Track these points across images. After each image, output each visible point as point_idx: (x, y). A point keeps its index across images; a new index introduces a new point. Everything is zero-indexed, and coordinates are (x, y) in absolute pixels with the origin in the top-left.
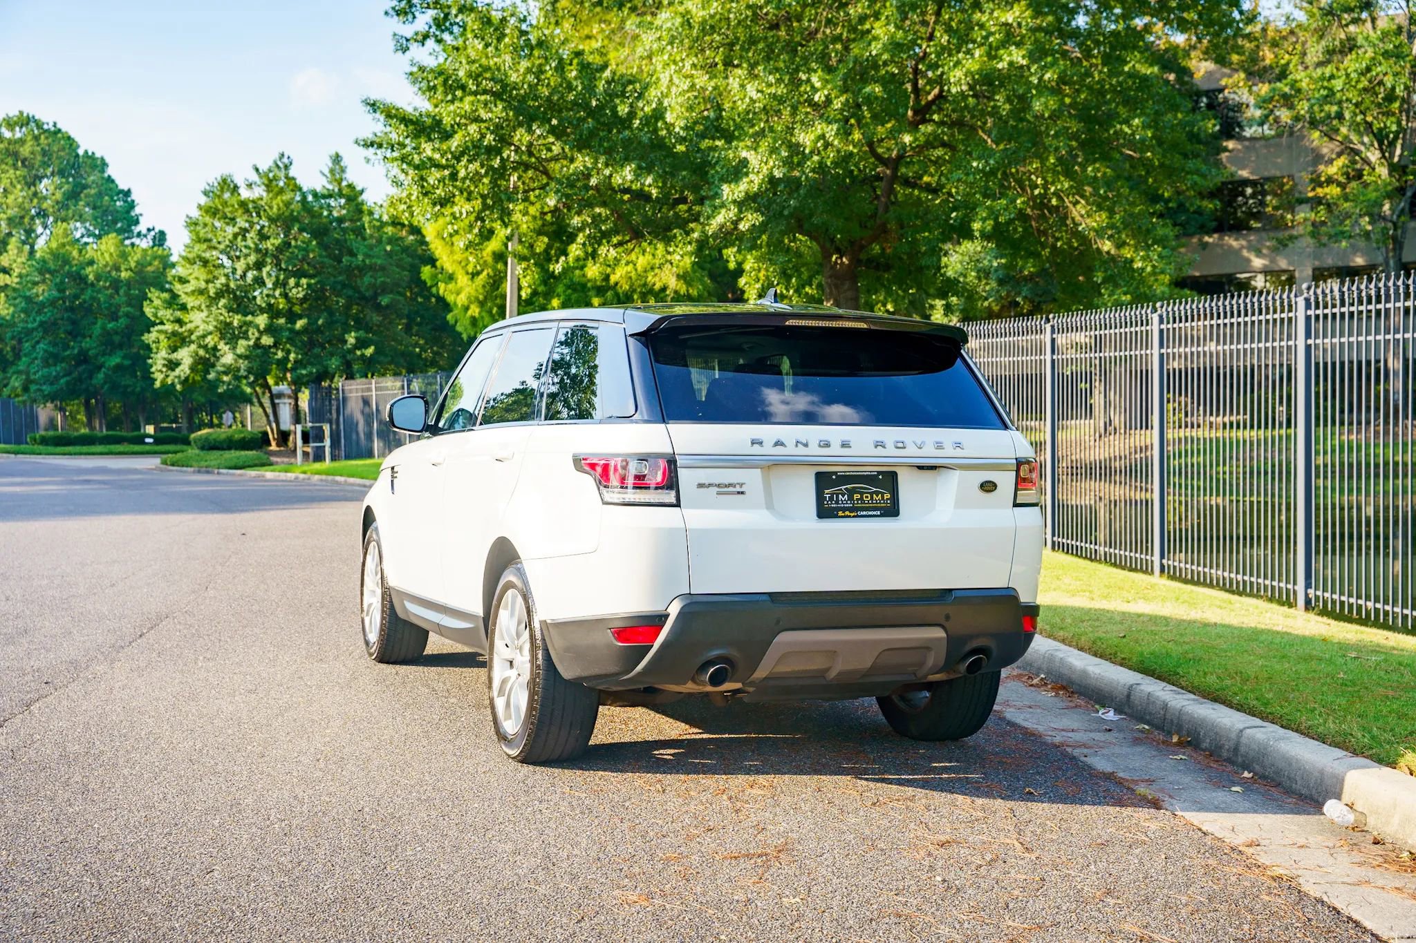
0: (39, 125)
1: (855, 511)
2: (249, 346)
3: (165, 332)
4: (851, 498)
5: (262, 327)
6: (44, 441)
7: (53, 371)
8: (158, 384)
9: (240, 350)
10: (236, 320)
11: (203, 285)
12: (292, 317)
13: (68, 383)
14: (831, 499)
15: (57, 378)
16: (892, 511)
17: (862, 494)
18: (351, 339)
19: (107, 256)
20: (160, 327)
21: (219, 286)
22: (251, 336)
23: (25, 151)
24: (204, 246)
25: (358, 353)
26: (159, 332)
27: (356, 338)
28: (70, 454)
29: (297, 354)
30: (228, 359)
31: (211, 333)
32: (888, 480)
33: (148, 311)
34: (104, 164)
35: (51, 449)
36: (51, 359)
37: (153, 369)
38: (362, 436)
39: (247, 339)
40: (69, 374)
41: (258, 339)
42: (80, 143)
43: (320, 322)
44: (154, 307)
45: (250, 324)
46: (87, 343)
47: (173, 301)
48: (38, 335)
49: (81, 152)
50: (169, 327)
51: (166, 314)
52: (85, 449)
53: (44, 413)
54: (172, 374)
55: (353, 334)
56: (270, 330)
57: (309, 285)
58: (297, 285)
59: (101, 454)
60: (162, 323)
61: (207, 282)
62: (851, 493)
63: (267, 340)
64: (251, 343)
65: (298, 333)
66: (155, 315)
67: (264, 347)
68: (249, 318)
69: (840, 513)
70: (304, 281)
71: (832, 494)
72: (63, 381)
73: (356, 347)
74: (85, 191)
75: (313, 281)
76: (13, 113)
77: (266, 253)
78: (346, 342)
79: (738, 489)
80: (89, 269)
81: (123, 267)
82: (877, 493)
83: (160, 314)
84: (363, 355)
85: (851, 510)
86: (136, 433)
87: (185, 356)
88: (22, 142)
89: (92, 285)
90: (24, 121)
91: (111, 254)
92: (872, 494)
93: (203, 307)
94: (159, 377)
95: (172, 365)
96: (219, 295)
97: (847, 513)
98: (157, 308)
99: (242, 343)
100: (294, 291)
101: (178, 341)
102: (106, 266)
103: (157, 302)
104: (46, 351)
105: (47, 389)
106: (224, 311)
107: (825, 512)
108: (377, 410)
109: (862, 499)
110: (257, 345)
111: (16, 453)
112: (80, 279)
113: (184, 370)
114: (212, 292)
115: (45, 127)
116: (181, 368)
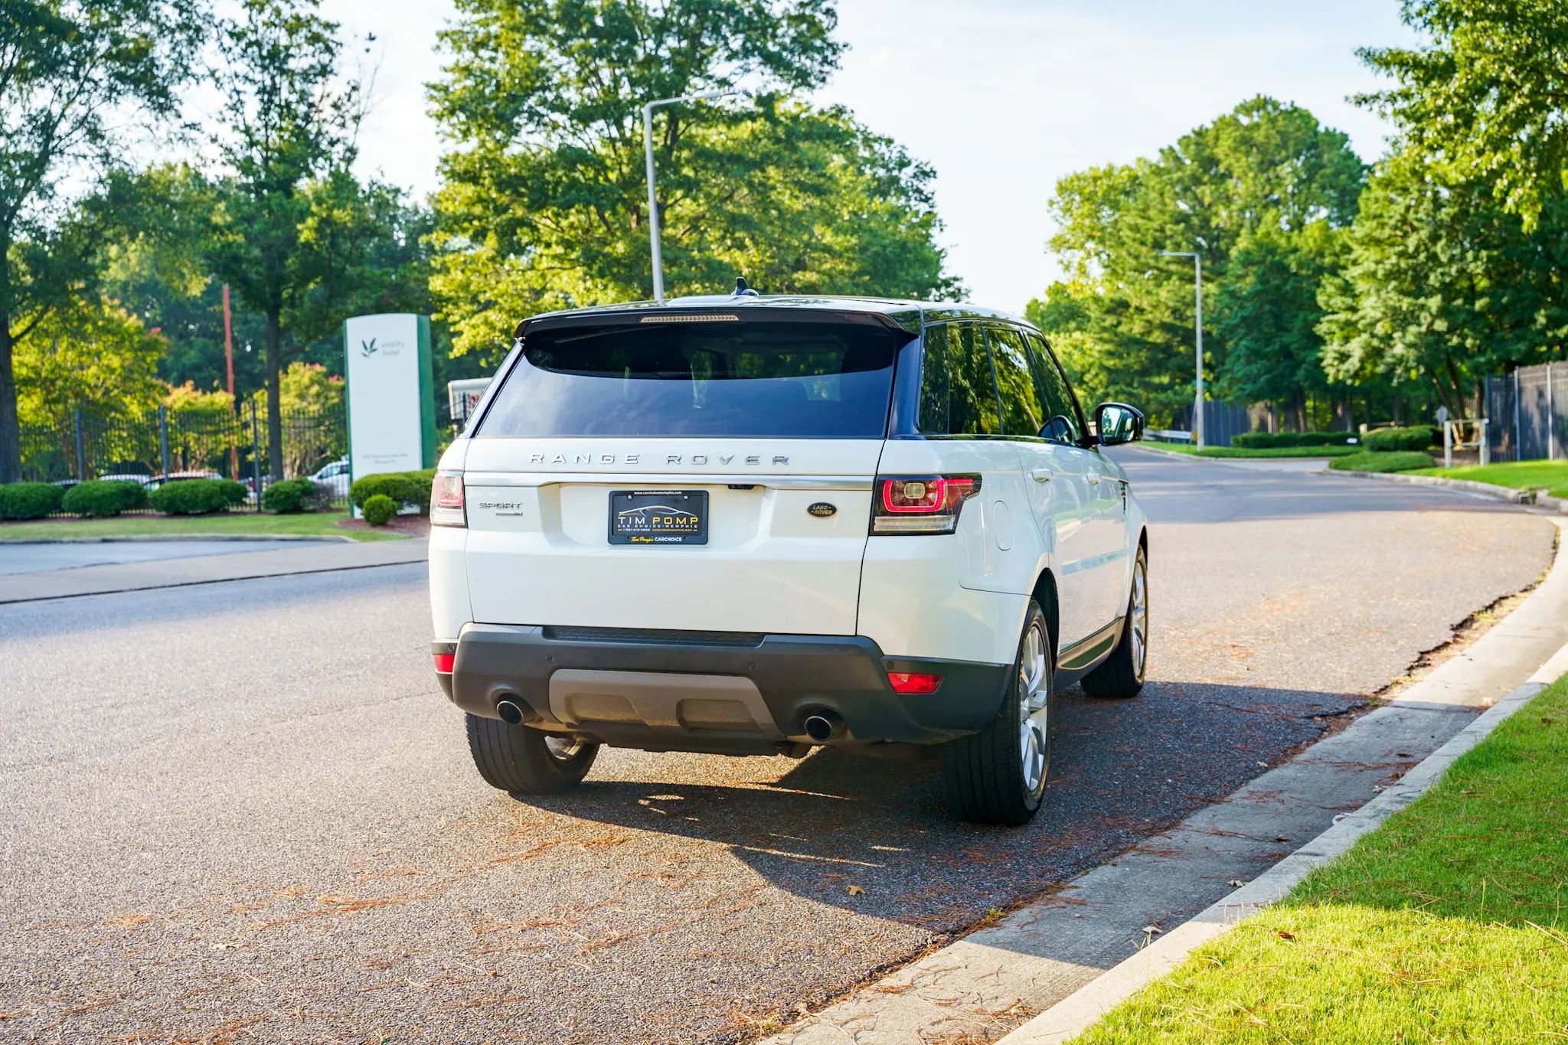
0: (1276, 106)
1: (651, 537)
2: (1420, 333)
3: (1337, 322)
4: (649, 521)
5: (1434, 310)
6: (1247, 443)
7: (1254, 368)
8: (1330, 380)
9: (1410, 338)
10: (1406, 303)
11: (1373, 267)
12: (1472, 294)
13: (1269, 381)
14: (626, 522)
15: (1259, 376)
16: (698, 535)
17: (662, 517)
18: (1541, 319)
19: (1311, 241)
20: (1330, 317)
21: (1388, 267)
22: (1422, 320)
23: (1259, 136)
24: (1374, 223)
25: (1550, 334)
26: (1330, 322)
27: (1548, 317)
28: (1268, 457)
29: (1475, 339)
30: (1399, 349)
31: (1379, 320)
32: (695, 501)
33: (1321, 299)
34: (1345, 138)
35: (1252, 451)
36: (1253, 355)
37: (1324, 364)
38: (1538, 433)
39: (1419, 325)
40: (1269, 371)
41: (1431, 324)
42: (1320, 120)
43: (1505, 300)
44: (1327, 294)
45: (1422, 307)
46: (1286, 339)
47: (1347, 289)
48: (1241, 331)
49: (1321, 129)
50: (1343, 316)
51: (1338, 301)
52: (1284, 451)
53: (1256, 412)
54: (1344, 367)
55: (1543, 312)
56: (1444, 312)
57: (1490, 259)
58: (1476, 259)
59: (1300, 456)
60: (1334, 313)
61: (1377, 263)
62: (649, 515)
63: (1441, 325)
64: (1423, 329)
65: (1481, 315)
66: (1327, 304)
67: (1439, 334)
68: (1422, 300)
69: (634, 539)
70: (1484, 253)
71: (627, 517)
72: (1263, 379)
73: (1546, 327)
74: (1321, 172)
75: (1495, 253)
76: (1250, 97)
77: (1440, 225)
78: (1535, 321)
79: (515, 510)
80: (1292, 257)
81: (1327, 252)
82: (681, 516)
83: (1332, 302)
84: (1555, 336)
85: (646, 535)
86: (1339, 433)
87: (1356, 348)
88: (1257, 126)
89: (1295, 274)
90: (1262, 104)
91: (1315, 241)
92: (674, 517)
93: (1372, 291)
94: (1331, 371)
95: (1343, 357)
96: (1390, 275)
97: (642, 539)
98: (1330, 296)
99: (1413, 329)
100: (1472, 266)
101: (1349, 329)
102: (1310, 251)
103: (1331, 289)
104: (1247, 348)
105: (1249, 387)
106: (1392, 295)
107: (617, 536)
108: (1553, 402)
109: (661, 522)
110: (1431, 331)
111: (1217, 455)
112: (1282, 268)
113: (1353, 363)
114: (1380, 274)
115: (1282, 107)
116: (1351, 360)
